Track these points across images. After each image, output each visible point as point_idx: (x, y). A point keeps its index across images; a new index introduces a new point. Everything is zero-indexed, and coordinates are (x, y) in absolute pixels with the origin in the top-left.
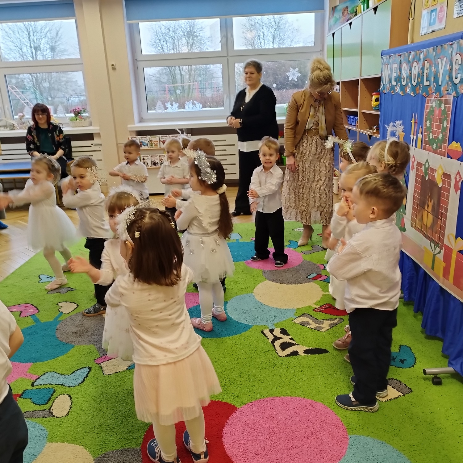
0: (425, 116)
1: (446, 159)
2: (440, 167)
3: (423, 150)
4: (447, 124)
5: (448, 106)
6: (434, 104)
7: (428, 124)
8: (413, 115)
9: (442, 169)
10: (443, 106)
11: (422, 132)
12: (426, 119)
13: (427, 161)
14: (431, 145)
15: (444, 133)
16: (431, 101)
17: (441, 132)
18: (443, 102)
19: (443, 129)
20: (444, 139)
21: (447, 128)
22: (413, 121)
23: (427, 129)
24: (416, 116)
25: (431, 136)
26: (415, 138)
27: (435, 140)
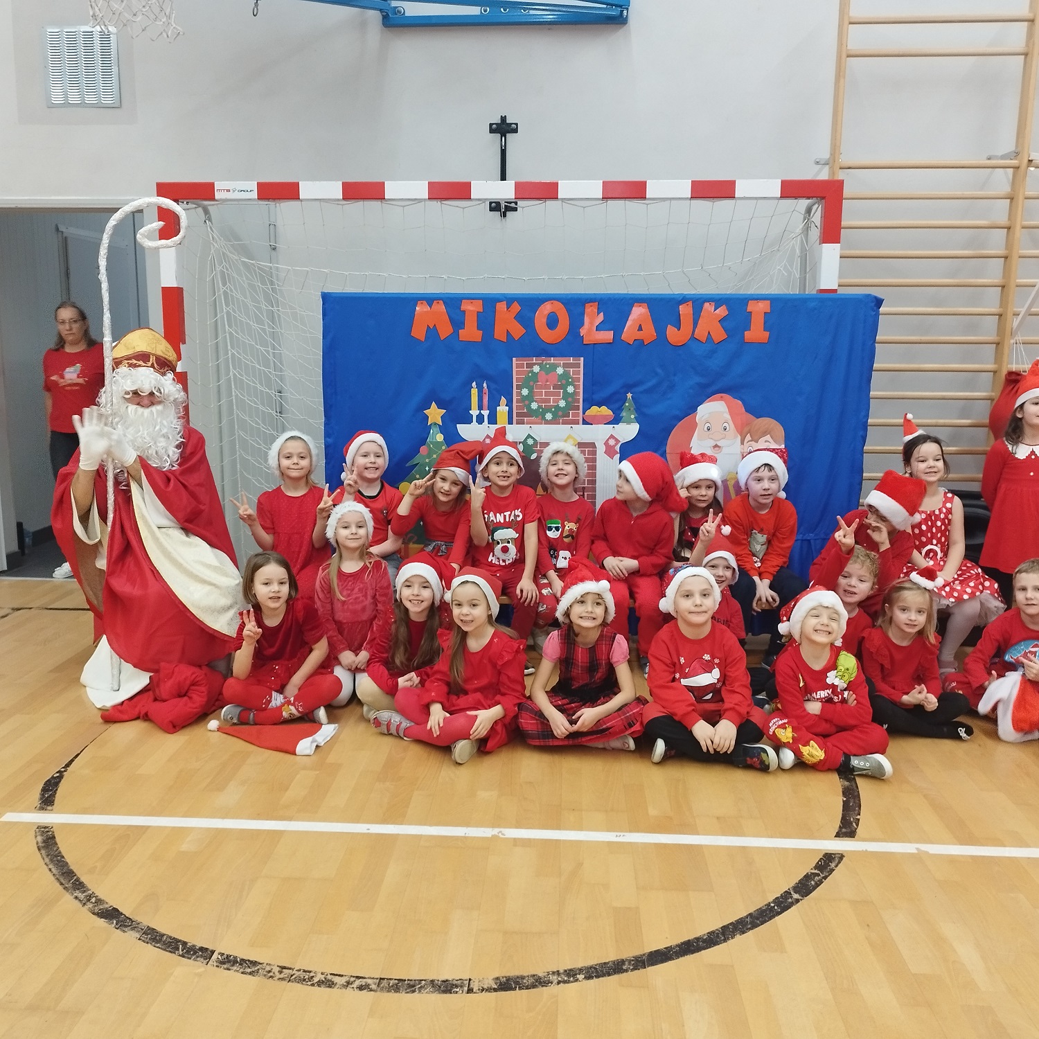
0: (515, 384)
1: (581, 427)
3: (515, 426)
4: (576, 389)
5: (572, 370)
6: (536, 369)
7: (525, 392)
8: (474, 384)
9: (574, 439)
10: (560, 371)
11: (509, 404)
12: (519, 387)
13: (529, 436)
14: (538, 416)
15: (570, 399)
16: (530, 366)
17: (563, 398)
18: (558, 365)
19: (566, 396)
20: (572, 406)
21: (575, 393)
22: (474, 392)
23: (523, 399)
24: (485, 385)
25: (534, 406)
26: (486, 413)
27: (548, 409)
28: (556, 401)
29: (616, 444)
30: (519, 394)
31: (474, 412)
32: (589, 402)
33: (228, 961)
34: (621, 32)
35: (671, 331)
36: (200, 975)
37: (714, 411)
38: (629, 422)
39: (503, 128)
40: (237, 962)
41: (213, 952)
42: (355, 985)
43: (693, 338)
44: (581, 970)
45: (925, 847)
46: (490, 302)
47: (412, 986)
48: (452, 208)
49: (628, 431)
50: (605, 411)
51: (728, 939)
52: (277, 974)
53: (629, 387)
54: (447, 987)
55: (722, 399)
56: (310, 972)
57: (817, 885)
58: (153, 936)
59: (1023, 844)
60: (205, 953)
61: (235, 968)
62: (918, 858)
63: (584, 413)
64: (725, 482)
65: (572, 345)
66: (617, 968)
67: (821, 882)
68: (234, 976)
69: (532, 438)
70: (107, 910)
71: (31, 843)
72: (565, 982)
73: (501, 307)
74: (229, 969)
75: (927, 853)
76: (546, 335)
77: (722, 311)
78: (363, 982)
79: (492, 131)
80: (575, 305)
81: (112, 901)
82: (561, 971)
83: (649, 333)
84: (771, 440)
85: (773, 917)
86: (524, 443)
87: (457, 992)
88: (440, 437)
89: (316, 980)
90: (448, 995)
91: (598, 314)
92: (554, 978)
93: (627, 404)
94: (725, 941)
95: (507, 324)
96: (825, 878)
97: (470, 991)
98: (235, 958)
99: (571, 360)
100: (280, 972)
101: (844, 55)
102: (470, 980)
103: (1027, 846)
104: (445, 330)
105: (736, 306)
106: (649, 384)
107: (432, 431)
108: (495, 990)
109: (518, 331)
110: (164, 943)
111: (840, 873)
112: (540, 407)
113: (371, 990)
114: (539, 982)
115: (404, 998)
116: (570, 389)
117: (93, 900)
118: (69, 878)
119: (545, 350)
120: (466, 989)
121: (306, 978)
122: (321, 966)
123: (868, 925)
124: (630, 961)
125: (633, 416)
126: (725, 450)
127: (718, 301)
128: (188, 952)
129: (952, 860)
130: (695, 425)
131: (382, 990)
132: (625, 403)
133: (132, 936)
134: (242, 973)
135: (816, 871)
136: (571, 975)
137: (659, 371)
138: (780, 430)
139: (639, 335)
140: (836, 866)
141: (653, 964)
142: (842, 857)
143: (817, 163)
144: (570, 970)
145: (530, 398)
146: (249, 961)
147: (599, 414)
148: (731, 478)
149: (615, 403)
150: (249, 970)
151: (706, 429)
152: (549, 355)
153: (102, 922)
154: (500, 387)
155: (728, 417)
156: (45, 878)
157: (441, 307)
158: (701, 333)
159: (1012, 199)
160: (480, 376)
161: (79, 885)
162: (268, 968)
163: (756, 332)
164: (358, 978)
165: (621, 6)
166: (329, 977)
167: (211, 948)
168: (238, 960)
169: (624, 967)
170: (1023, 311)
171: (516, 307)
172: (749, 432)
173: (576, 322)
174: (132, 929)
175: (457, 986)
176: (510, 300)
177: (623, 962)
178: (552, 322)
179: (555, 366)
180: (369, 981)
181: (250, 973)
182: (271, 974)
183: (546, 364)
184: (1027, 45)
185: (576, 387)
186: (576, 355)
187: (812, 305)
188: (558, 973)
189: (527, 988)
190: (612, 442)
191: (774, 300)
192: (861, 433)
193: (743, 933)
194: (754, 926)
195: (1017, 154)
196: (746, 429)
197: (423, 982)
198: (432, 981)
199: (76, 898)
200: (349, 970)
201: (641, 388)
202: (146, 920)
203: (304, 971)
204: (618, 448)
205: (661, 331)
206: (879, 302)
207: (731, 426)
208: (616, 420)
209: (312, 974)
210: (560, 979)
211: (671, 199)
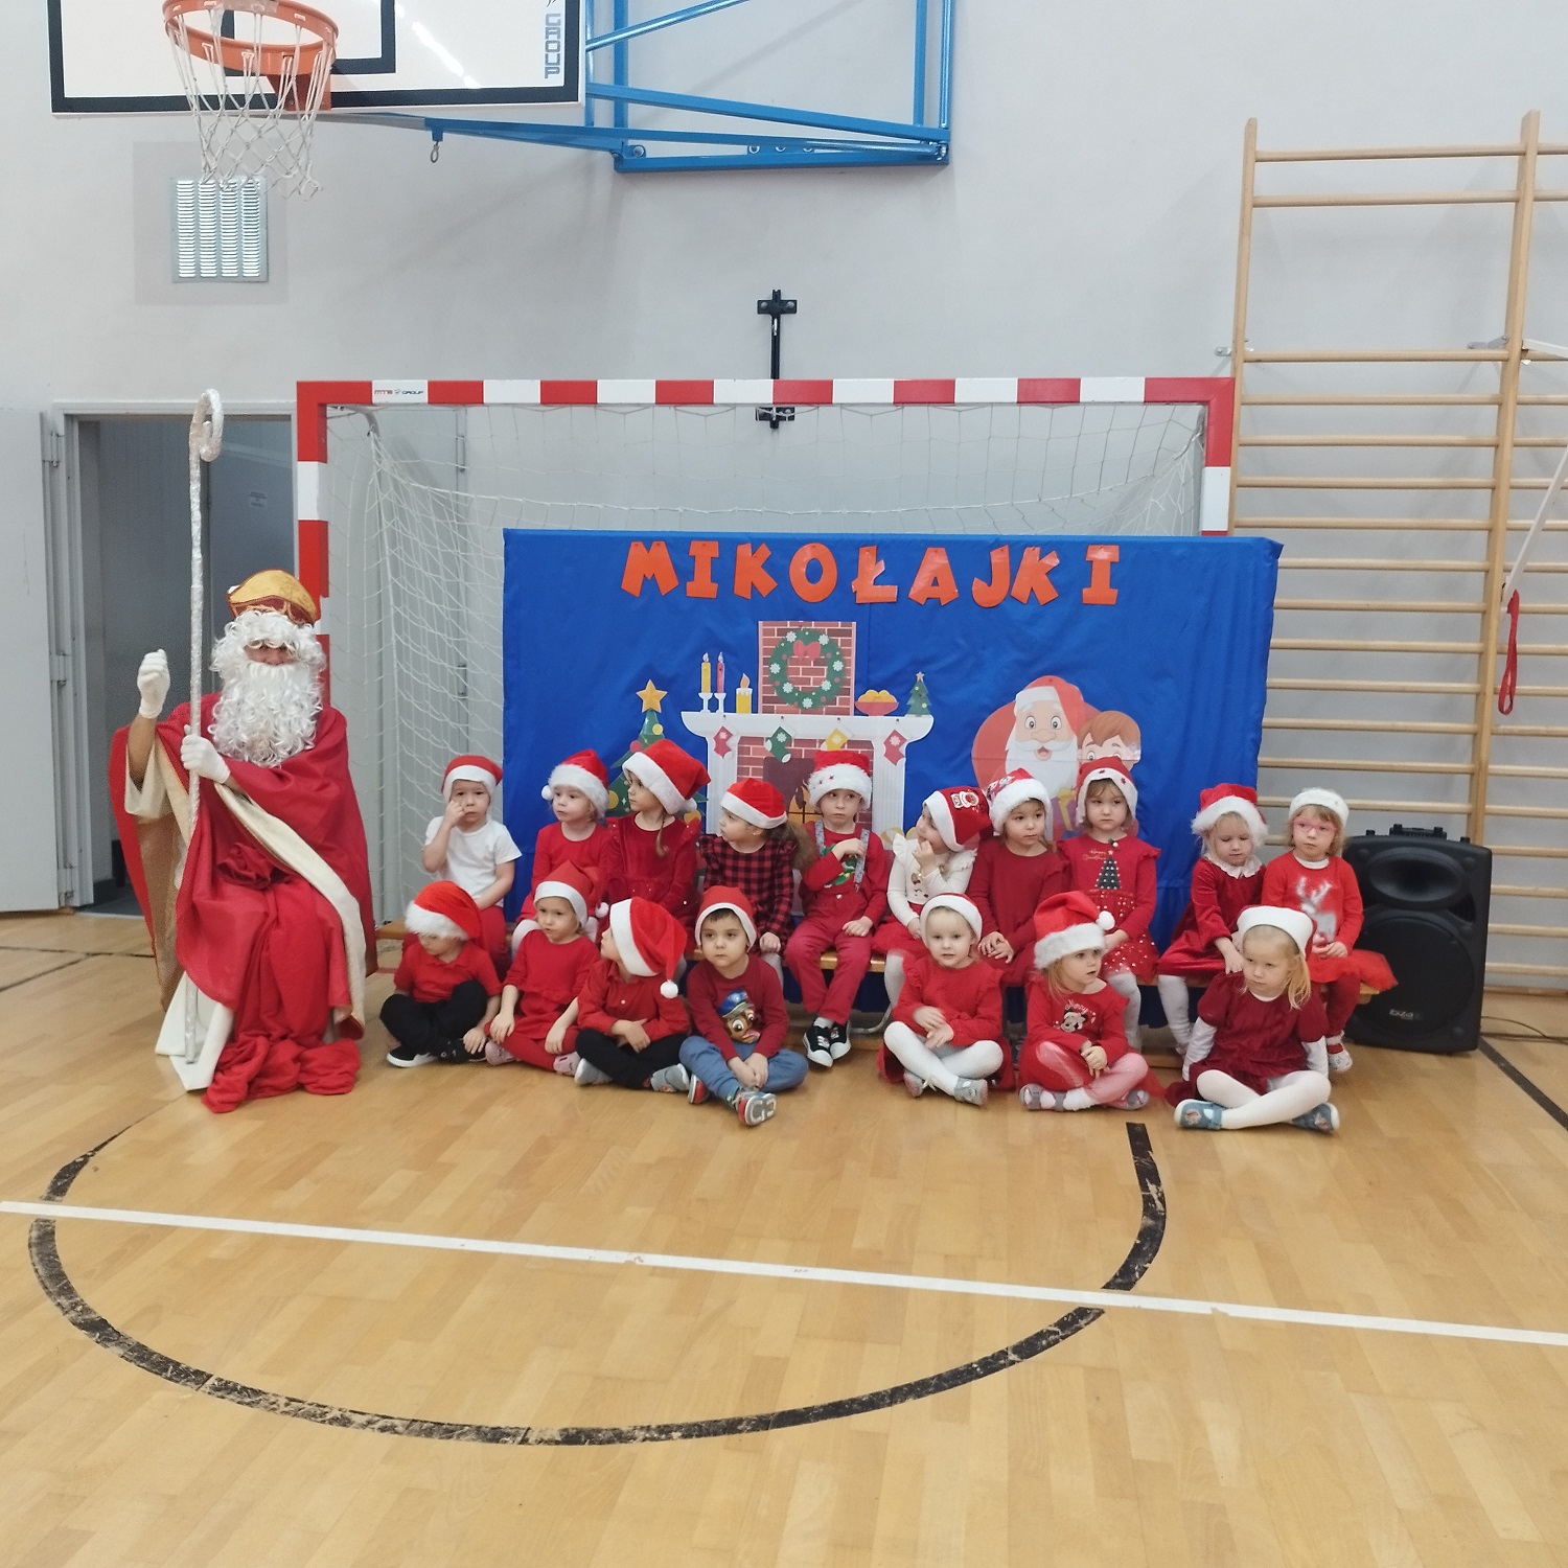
0: (761, 657)
1: (852, 719)
2: (836, 732)
3: (760, 716)
4: (846, 665)
5: (841, 641)
6: (791, 637)
7: (775, 668)
8: (706, 657)
9: (843, 736)
10: (824, 640)
11: (753, 685)
12: (767, 662)
13: (780, 730)
14: (794, 703)
15: (837, 680)
16: (782, 633)
17: (828, 679)
18: (822, 632)
19: (832, 674)
20: (839, 689)
21: (844, 671)
22: (706, 668)
23: (772, 678)
24: (720, 658)
25: (788, 688)
26: (721, 696)
27: (806, 693)
28: (818, 682)
29: (901, 744)
30: (767, 671)
31: (706, 696)
32: (863, 685)
33: (226, 1388)
34: (941, 175)
35: (978, 585)
36: (184, 1402)
37: (1039, 700)
38: (919, 713)
39: (776, 307)
40: (236, 1390)
41: (210, 1376)
42: (377, 1426)
43: (1010, 597)
44: (679, 1427)
45: (1223, 1308)
46: (728, 545)
47: (449, 1431)
48: (690, 415)
49: (918, 726)
50: (885, 696)
51: (896, 1402)
52: (282, 1406)
53: (919, 665)
54: (496, 1435)
55: (1050, 683)
56: (325, 1407)
57: (1049, 1345)
58: (142, 1355)
59: (1372, 1311)
60: (199, 1377)
61: (231, 1396)
62: (1208, 1322)
63: (856, 699)
64: (1055, 801)
65: (841, 604)
66: (731, 1427)
67: (1056, 1342)
68: (228, 1406)
69: (784, 732)
70: (93, 1321)
71: (23, 1236)
72: (653, 1439)
73: (744, 551)
74: (223, 1398)
75: (1225, 1315)
76: (807, 591)
77: (1052, 561)
78: (389, 1422)
79: (761, 311)
80: (846, 549)
81: (102, 1311)
82: (654, 1426)
83: (948, 591)
84: (1120, 742)
85: (971, 1380)
86: (774, 739)
87: (506, 1442)
88: (658, 729)
89: (329, 1416)
90: (494, 1445)
91: (878, 561)
92: (640, 1434)
93: (917, 688)
94: (890, 1404)
95: (751, 574)
96: (1063, 1338)
97: (524, 1441)
98: (236, 1385)
99: (840, 626)
100: (287, 1405)
101: (1249, 205)
102: (529, 1429)
103: (1376, 1313)
104: (668, 582)
105: (1072, 552)
106: (949, 660)
107: (647, 721)
108: (557, 1443)
109: (767, 584)
110: (152, 1363)
111: (1088, 1333)
112: (796, 690)
113: (396, 1432)
114: (619, 1437)
115: (437, 1444)
116: (838, 666)
117: (79, 1308)
118: (56, 1281)
119: (800, 611)
120: (519, 1439)
121: (318, 1414)
122: (337, 1402)
123: (1098, 1398)
124: (749, 1421)
125: (924, 706)
126: (1055, 756)
127: (1047, 545)
128: (178, 1375)
129: (1257, 1326)
130: (1012, 720)
131: (409, 1434)
132: (912, 687)
133: (114, 1351)
134: (239, 1403)
135: (1056, 1329)
136: (665, 1431)
137: (962, 642)
138: (1134, 729)
139: (935, 592)
140: (1086, 1325)
141: (778, 1427)
142: (1100, 1312)
143: (1219, 354)
144: (665, 1426)
145: (782, 677)
146: (252, 1389)
147: (878, 700)
148: (1065, 797)
149: (900, 686)
150: (248, 1400)
151: (1028, 725)
152: (809, 618)
153: (82, 1334)
154: (741, 662)
155: (1059, 708)
156: (27, 1278)
157: (661, 551)
158: (1021, 590)
159: (1500, 405)
160: (714, 646)
161: (67, 1290)
162: (273, 1399)
163: (1100, 591)
164: (384, 1417)
165: (938, 141)
166: (348, 1414)
167: (208, 1372)
168: (239, 1387)
169: (740, 1427)
170: (1515, 565)
171: (765, 552)
172: (1090, 730)
173: (848, 570)
174: (116, 1345)
175: (508, 1435)
176: (756, 541)
177: (740, 1421)
178: (814, 572)
179: (816, 634)
180: (397, 1422)
181: (248, 1404)
182: (274, 1406)
183: (805, 630)
184: (1518, 189)
185: (845, 663)
186: (846, 619)
187: (1179, 552)
188: (648, 1428)
189: (601, 1443)
190: (895, 741)
191: (1127, 546)
192: (1252, 736)
193: (919, 1397)
194: (939, 1388)
195: (1505, 341)
196: (1085, 727)
197: (467, 1428)
198: (479, 1427)
199: (59, 1304)
200: (373, 1408)
201: (934, 667)
202: (137, 1336)
203: (318, 1406)
204: (903, 750)
205: (964, 586)
206: (1276, 550)
207: (1063, 722)
208: (901, 711)
209: (326, 1410)
210: (647, 1435)
211: (992, 404)
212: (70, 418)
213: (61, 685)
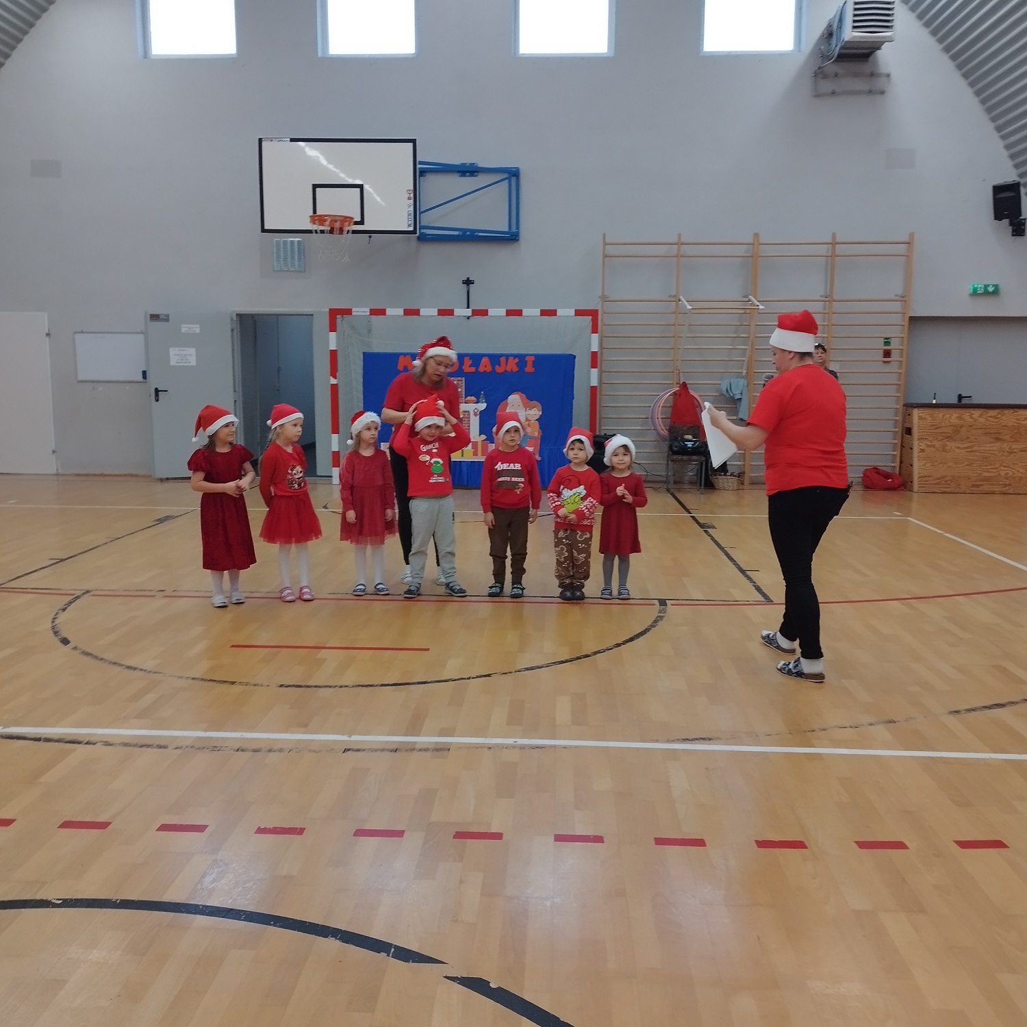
29: (478, 411)
32: (467, 395)
35: (497, 367)
37: (514, 399)
38: (483, 403)
39: (468, 282)
43: (505, 370)
49: (482, 406)
50: (473, 398)
53: (482, 389)
55: (517, 394)
65: (460, 373)
77: (516, 360)
79: (464, 283)
83: (489, 369)
84: (536, 410)
91: (470, 360)
93: (482, 396)
99: (460, 378)
101: (605, 256)
105: (521, 358)
106: (490, 388)
125: (484, 401)
127: (515, 356)
137: (493, 383)
138: (540, 406)
139: (485, 369)
147: (471, 399)
149: (478, 395)
151: (512, 405)
155: (520, 400)
158: (509, 369)
163: (529, 368)
172: (528, 407)
184: (677, 254)
190: (476, 411)
191: (536, 356)
196: (527, 405)
201: (486, 390)
204: (478, 413)
205: (493, 368)
206: (575, 357)
207: (521, 404)
208: (477, 402)
212: (237, 315)
213: (235, 401)
